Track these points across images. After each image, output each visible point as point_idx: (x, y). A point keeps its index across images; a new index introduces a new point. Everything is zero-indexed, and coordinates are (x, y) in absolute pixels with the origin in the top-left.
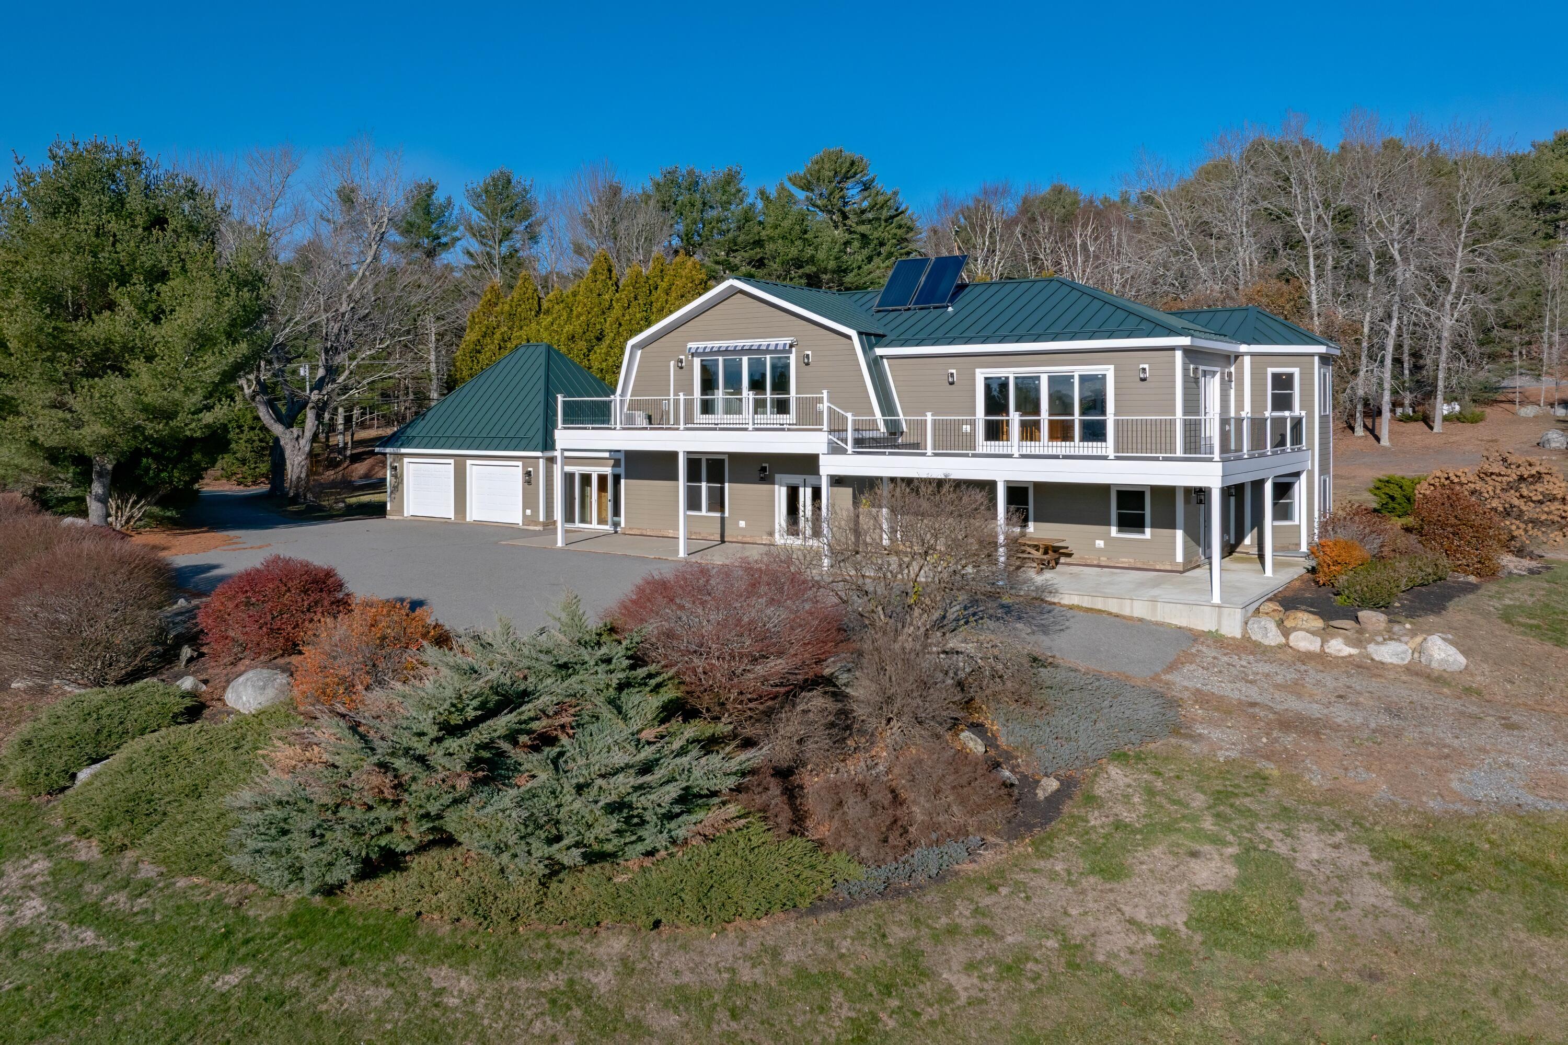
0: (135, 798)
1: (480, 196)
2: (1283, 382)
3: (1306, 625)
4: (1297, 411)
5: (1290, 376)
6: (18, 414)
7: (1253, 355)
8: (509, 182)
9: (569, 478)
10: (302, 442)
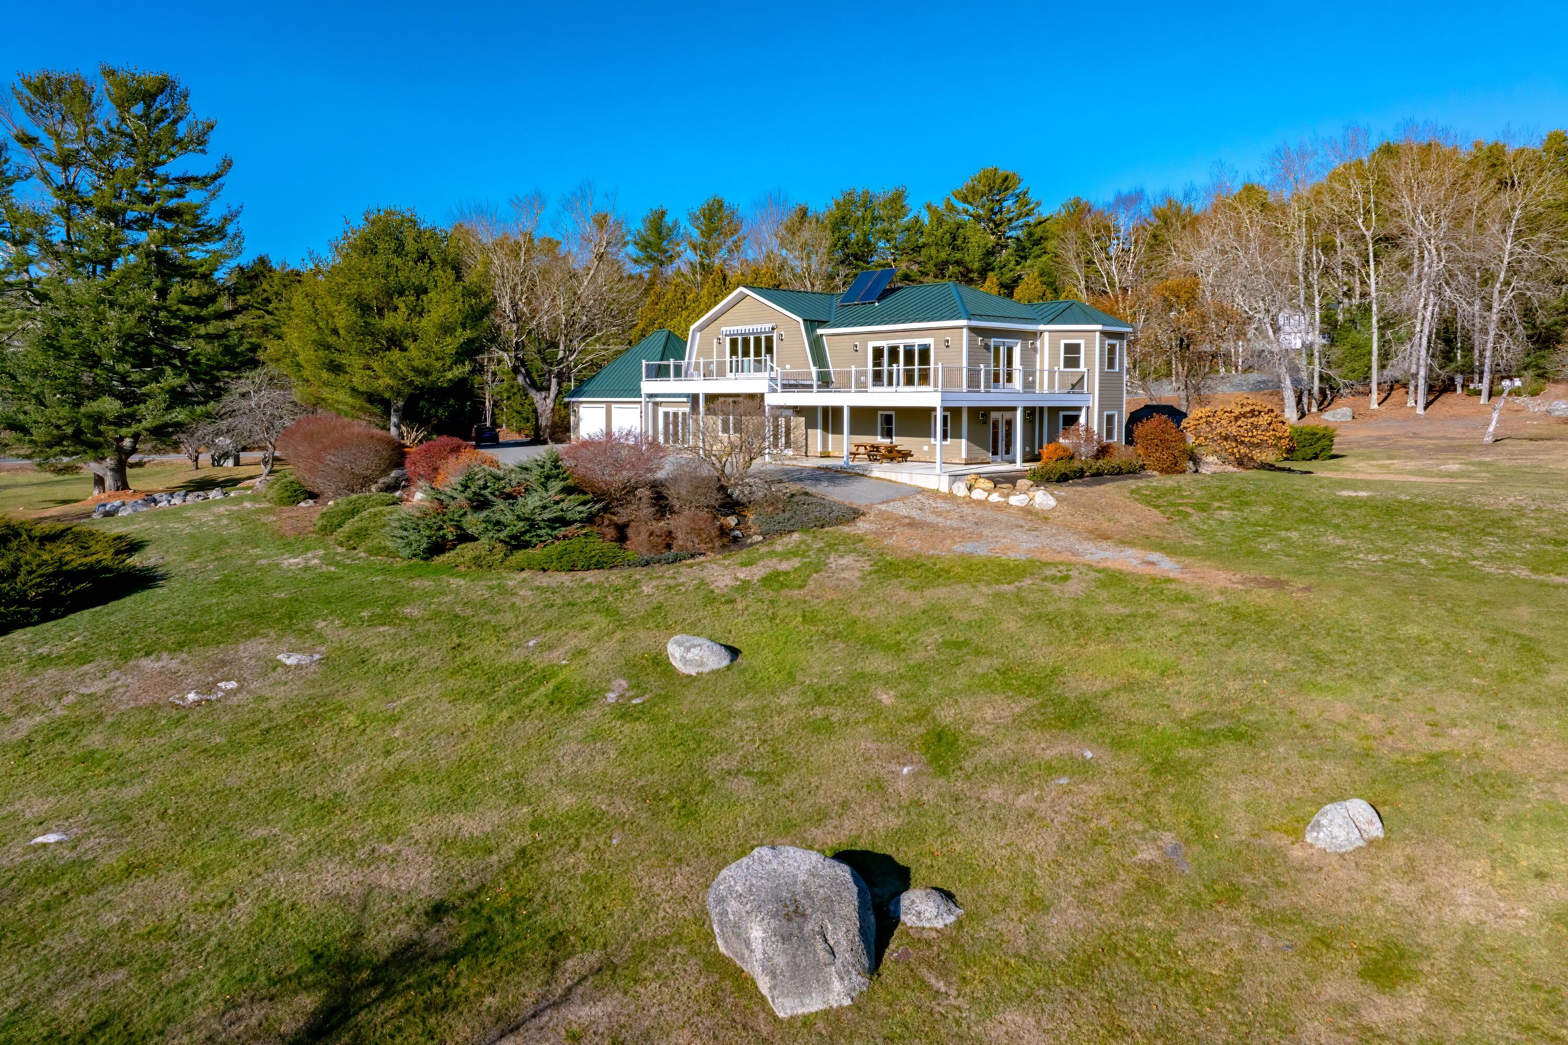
0: (360, 529)
1: (698, 219)
2: (1072, 349)
3: (982, 486)
4: (1083, 368)
5: (1078, 345)
6: (346, 373)
7: (1050, 331)
8: (721, 206)
9: (666, 414)
10: (548, 401)
